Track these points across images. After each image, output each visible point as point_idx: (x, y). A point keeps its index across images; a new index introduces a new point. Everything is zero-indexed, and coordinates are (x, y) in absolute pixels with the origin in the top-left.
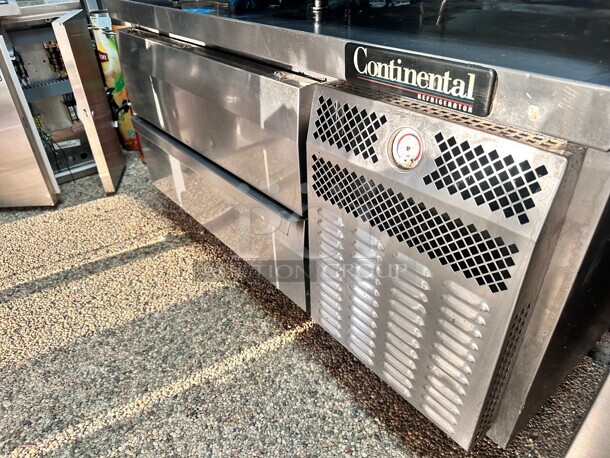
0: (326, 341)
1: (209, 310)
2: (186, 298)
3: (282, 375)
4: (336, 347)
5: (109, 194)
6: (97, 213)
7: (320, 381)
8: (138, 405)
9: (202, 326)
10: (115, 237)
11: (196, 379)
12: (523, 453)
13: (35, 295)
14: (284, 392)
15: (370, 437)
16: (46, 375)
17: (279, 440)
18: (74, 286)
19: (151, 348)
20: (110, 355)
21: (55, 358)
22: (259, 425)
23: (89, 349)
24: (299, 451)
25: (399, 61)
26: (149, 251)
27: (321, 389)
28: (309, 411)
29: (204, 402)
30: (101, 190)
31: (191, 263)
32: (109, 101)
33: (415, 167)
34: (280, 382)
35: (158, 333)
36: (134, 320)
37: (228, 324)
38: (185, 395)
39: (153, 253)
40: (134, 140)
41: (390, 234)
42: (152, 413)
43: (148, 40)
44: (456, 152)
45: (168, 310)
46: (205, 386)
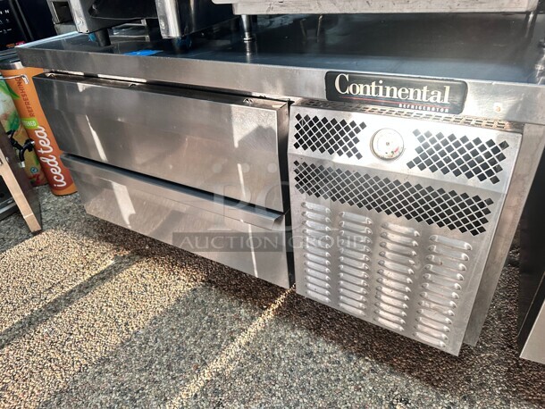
0: (300, 309)
1: (188, 314)
2: (161, 310)
3: (278, 348)
4: (311, 312)
5: (35, 234)
6: (31, 254)
7: (311, 343)
9: (189, 329)
10: (63, 272)
11: (206, 375)
13: (6, 349)
14: (287, 361)
15: (368, 372)
17: (301, 401)
18: (44, 329)
19: (152, 362)
20: (115, 381)
21: (60, 401)
22: (278, 394)
23: (90, 382)
24: (320, 403)
25: (381, 82)
26: (105, 276)
27: (315, 349)
28: (313, 369)
29: (223, 392)
30: (24, 231)
31: (150, 277)
32: (12, 144)
33: (397, 157)
34: (279, 354)
35: (151, 347)
36: (122, 342)
37: (211, 320)
38: (203, 392)
39: (109, 277)
40: (38, 175)
41: (379, 210)
43: (78, 84)
44: (433, 141)
45: (150, 324)
46: (217, 378)
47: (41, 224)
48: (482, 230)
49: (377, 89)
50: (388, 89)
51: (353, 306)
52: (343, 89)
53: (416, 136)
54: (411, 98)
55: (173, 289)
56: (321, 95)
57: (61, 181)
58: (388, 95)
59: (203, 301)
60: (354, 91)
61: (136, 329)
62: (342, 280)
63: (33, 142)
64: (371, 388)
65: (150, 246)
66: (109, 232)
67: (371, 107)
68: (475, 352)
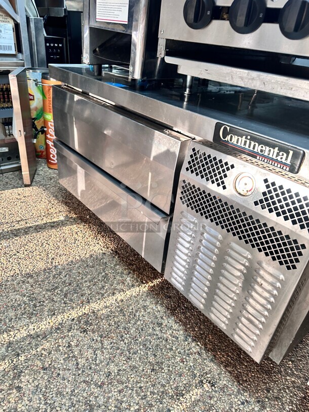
0: (167, 293)
1: (93, 267)
2: (78, 258)
3: (141, 312)
4: (174, 297)
5: (26, 186)
6: (18, 197)
7: (164, 318)
8: (49, 323)
9: (89, 276)
10: (31, 214)
11: (86, 309)
12: (286, 370)
14: (142, 322)
15: (195, 353)
17: (139, 352)
19: (57, 288)
20: (30, 290)
22: (126, 341)
23: (16, 285)
24: (151, 359)
25: (249, 137)
26: (54, 225)
27: (165, 322)
28: (157, 335)
29: (91, 324)
30: (20, 182)
31: (81, 236)
32: (33, 126)
33: (249, 195)
34: (139, 316)
35: (61, 278)
36: (45, 269)
37: (106, 276)
38: (79, 319)
39: (56, 227)
40: (43, 152)
42: (58, 329)
43: (75, 96)
44: (275, 190)
45: (67, 264)
46: (92, 314)
47: (32, 182)
48: (294, 267)
49: (245, 142)
50: (253, 143)
51: (197, 299)
52: (224, 137)
53: (265, 183)
54: (266, 154)
55: (91, 248)
57: (55, 159)
62: (195, 276)
63: (45, 129)
64: (192, 365)
65: (90, 217)
66: (70, 200)
67: (242, 155)
68: (283, 373)
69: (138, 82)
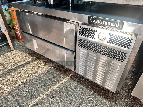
1: (48, 75)
2: (41, 73)
3: (70, 86)
5: (12, 50)
6: (11, 55)
7: (78, 85)
8: (39, 98)
9: (48, 78)
10: (18, 61)
11: (51, 90)
13: (2, 78)
14: (71, 89)
16: (13, 96)
17: (74, 99)
18: (12, 74)
19: (37, 85)
20: (28, 89)
21: (14, 92)
22: (68, 97)
23: (22, 88)
24: (78, 100)
25: (102, 20)
26: (28, 63)
27: (79, 87)
28: (78, 92)
29: (54, 95)
30: (10, 50)
31: (40, 64)
32: (9, 27)
33: (104, 40)
34: (70, 87)
35: (38, 82)
36: (31, 80)
37: (54, 77)
38: (49, 94)
39: (29, 63)
40: (15, 36)
41: (98, 53)
42: (43, 99)
43: (27, 13)
44: (114, 36)
45: (38, 76)
46: (53, 91)
47: (14, 48)
49: (101, 22)
50: (104, 22)
51: (89, 77)
52: (93, 21)
53: (110, 35)
54: (109, 25)
55: (45, 68)
56: (87, 22)
57: (20, 38)
58: (103, 24)
59: (52, 72)
60: (95, 22)
61: (35, 77)
62: (87, 70)
63: (14, 27)
64: (92, 98)
65: (41, 57)
66: (31, 52)
67: (99, 26)
68: (120, 93)
69: (52, 5)
